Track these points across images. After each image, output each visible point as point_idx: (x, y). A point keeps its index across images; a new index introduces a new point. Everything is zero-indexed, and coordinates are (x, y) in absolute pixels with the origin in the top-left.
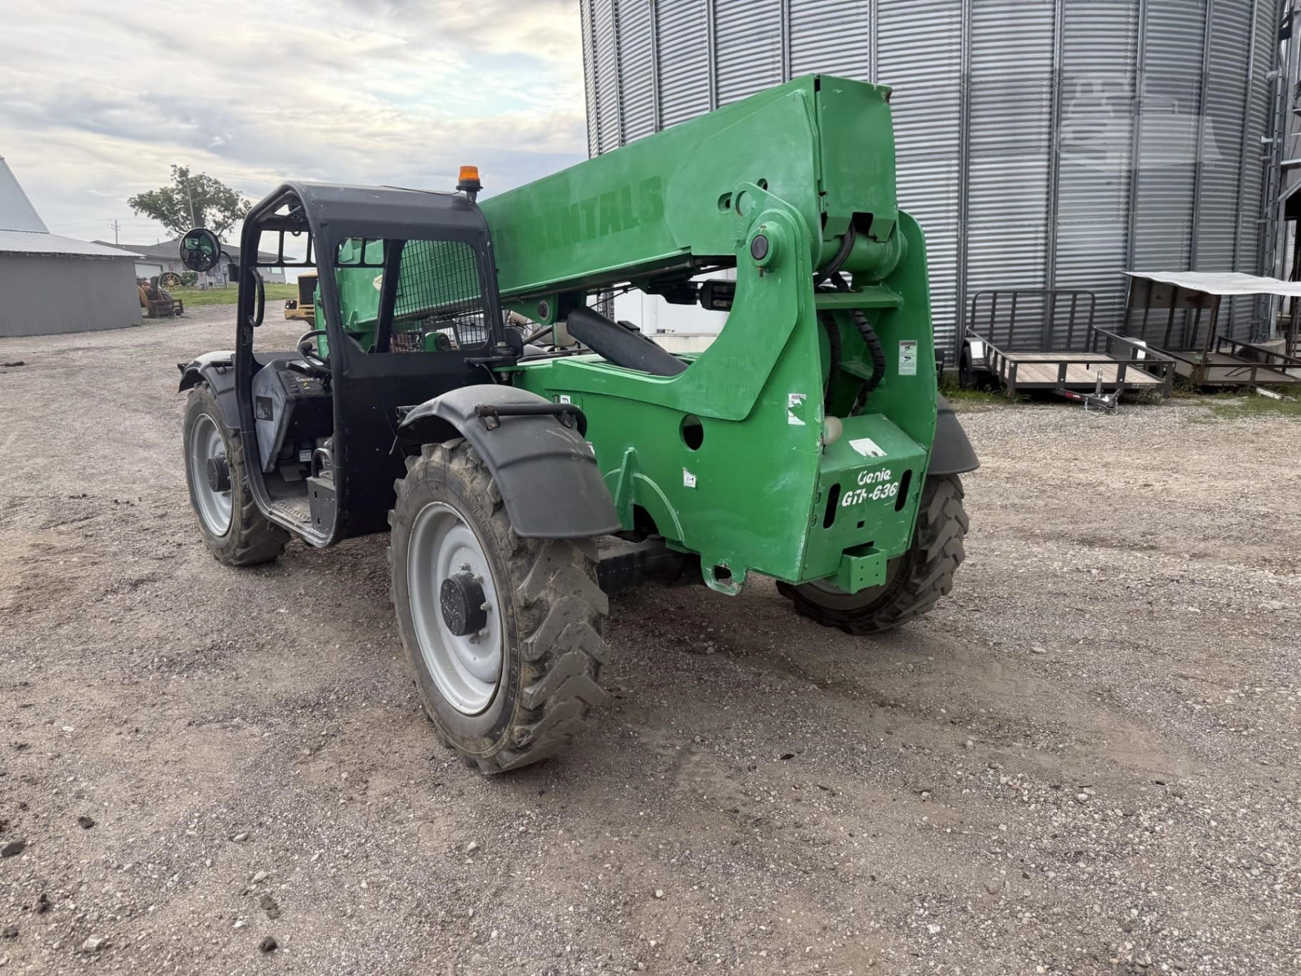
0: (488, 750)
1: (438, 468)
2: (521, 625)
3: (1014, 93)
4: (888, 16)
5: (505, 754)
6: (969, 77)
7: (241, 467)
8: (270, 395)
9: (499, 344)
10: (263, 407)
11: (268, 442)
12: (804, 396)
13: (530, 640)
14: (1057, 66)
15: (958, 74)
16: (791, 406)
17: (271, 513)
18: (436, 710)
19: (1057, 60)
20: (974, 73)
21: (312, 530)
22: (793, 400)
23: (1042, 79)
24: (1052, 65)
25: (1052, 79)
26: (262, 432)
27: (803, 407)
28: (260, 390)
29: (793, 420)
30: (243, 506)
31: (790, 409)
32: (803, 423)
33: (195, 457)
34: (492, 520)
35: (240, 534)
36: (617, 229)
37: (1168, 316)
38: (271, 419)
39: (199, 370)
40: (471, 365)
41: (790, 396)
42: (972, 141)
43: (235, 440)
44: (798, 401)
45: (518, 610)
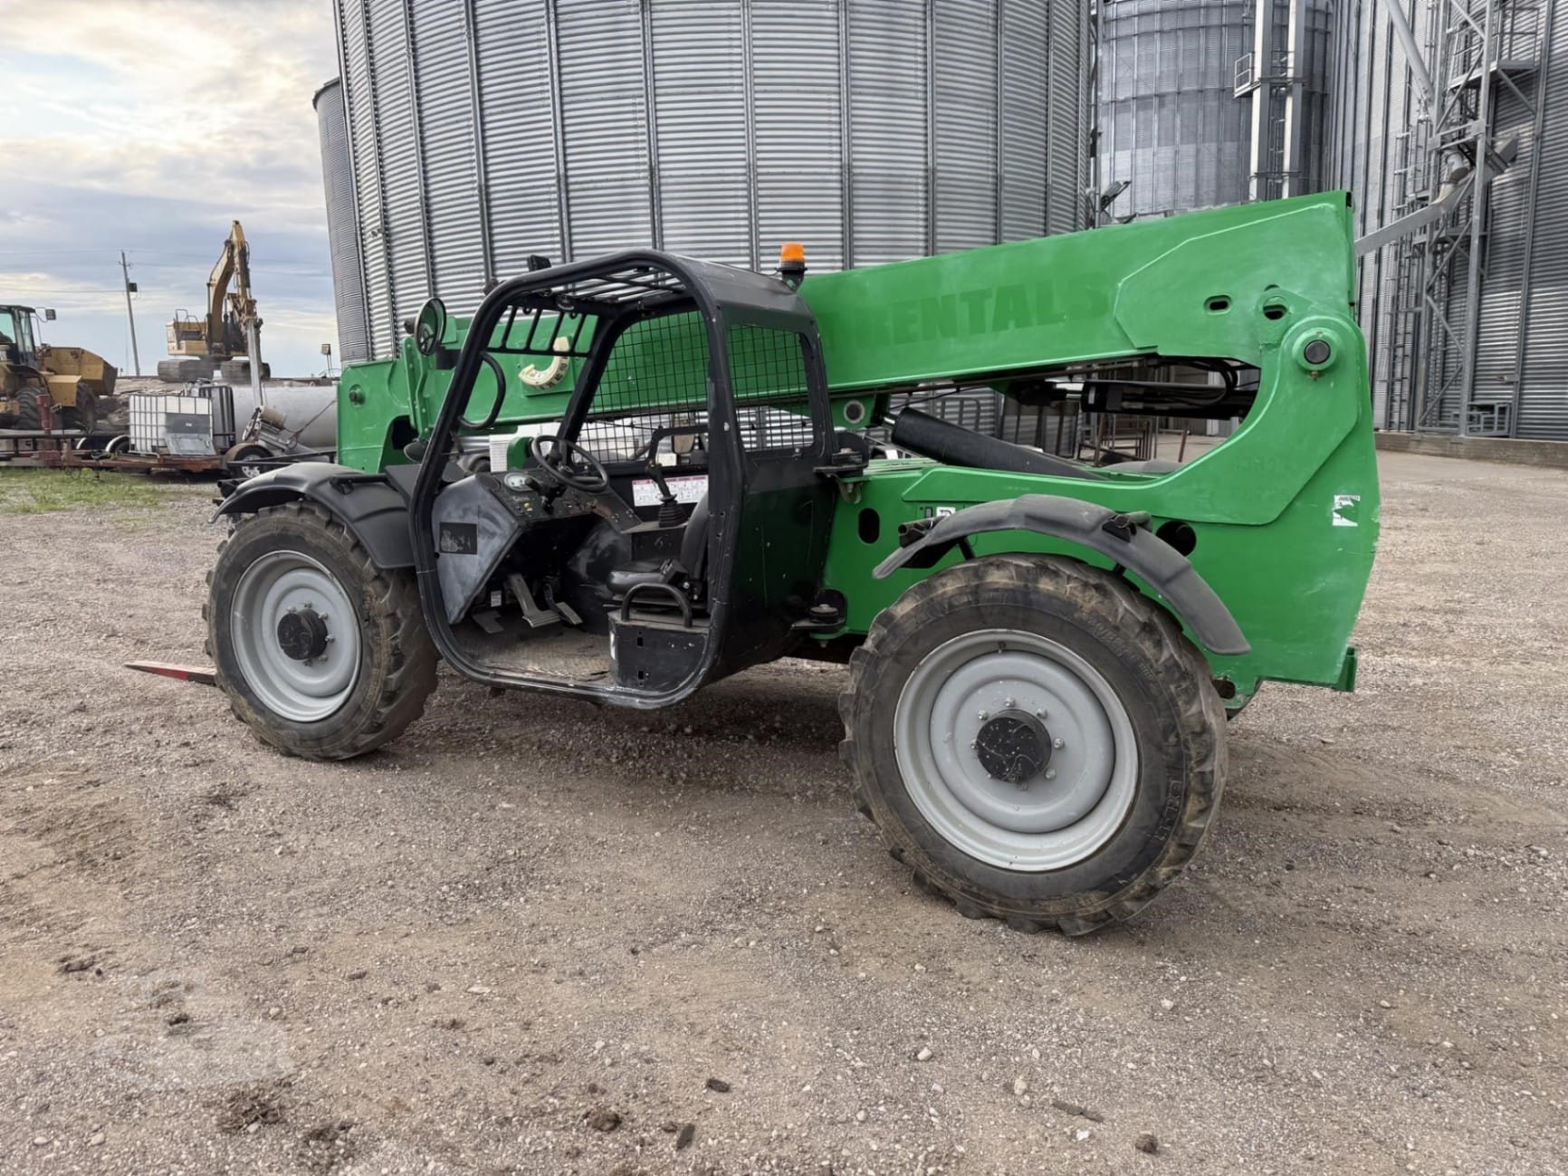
0: (1095, 904)
1: (1006, 590)
2: (1193, 753)
3: (892, 189)
4: (765, 92)
5: (1128, 905)
6: (849, 167)
7: (388, 621)
8: (471, 519)
9: (845, 451)
10: (454, 536)
11: (463, 584)
12: (1358, 498)
13: (1207, 768)
14: (930, 164)
15: (838, 163)
16: (1338, 507)
17: (496, 676)
18: (961, 877)
19: (930, 159)
20: (855, 164)
21: (620, 688)
22: (1339, 501)
23: (917, 177)
24: (926, 163)
25: (926, 177)
26: (451, 570)
27: (1355, 508)
28: (450, 512)
29: (1339, 521)
30: (390, 672)
31: (1337, 511)
32: (1355, 524)
33: (238, 614)
34: (1137, 641)
35: (376, 713)
36: (1023, 323)
37: (1035, 422)
38: (473, 550)
39: (302, 489)
40: (820, 475)
41: (1337, 498)
42: (856, 236)
43: (377, 584)
44: (1345, 503)
45: (1189, 737)
